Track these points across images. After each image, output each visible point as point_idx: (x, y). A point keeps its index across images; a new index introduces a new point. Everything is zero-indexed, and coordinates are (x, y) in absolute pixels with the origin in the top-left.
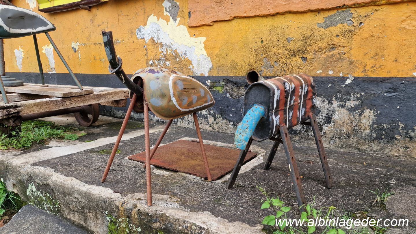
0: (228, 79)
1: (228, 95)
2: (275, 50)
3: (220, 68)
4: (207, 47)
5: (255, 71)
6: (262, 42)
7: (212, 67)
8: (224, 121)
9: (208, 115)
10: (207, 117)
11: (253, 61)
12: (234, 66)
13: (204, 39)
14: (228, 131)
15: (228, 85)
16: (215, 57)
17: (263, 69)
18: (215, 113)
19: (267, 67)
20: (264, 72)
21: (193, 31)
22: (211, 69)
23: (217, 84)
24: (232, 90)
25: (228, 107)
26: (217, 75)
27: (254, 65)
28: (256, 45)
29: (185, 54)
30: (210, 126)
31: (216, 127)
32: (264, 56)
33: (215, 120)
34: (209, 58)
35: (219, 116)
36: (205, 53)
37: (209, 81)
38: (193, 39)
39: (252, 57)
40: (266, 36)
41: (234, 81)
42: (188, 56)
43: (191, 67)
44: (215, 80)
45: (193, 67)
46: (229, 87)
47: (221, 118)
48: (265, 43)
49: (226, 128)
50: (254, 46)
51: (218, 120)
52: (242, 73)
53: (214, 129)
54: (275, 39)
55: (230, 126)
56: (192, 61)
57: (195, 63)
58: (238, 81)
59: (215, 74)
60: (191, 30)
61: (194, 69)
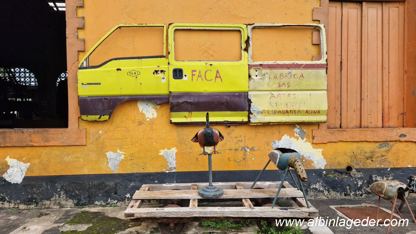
0: (336, 170)
1: (336, 178)
2: (359, 157)
3: (331, 165)
4: (323, 154)
5: (350, 166)
6: (353, 153)
7: (327, 164)
8: (334, 192)
9: (324, 190)
10: (323, 191)
11: (349, 161)
12: (339, 164)
13: (322, 150)
14: (337, 198)
15: (336, 173)
16: (329, 159)
17: (354, 165)
18: (329, 189)
19: (356, 164)
20: (355, 167)
21: (315, 146)
22: (326, 166)
23: (330, 173)
24: (338, 175)
25: (336, 184)
26: (330, 168)
27: (350, 164)
28: (351, 154)
29: (309, 157)
30: (326, 197)
31: (330, 197)
32: (355, 159)
33: (328, 193)
34: (325, 160)
35: (331, 190)
36: (322, 157)
37: (325, 172)
38: (315, 150)
39: (349, 159)
40: (355, 150)
41: (340, 171)
42: (311, 158)
43: (313, 164)
44: (328, 171)
45: (315, 164)
46: (336, 174)
47: (333, 191)
48: (355, 153)
49: (336, 196)
50: (350, 155)
51: (330, 192)
52: (344, 167)
53: (328, 198)
54: (359, 151)
55: (338, 195)
56: (314, 161)
57: (315, 162)
58: (342, 171)
59: (328, 168)
60: (313, 145)
61: (315, 165)
